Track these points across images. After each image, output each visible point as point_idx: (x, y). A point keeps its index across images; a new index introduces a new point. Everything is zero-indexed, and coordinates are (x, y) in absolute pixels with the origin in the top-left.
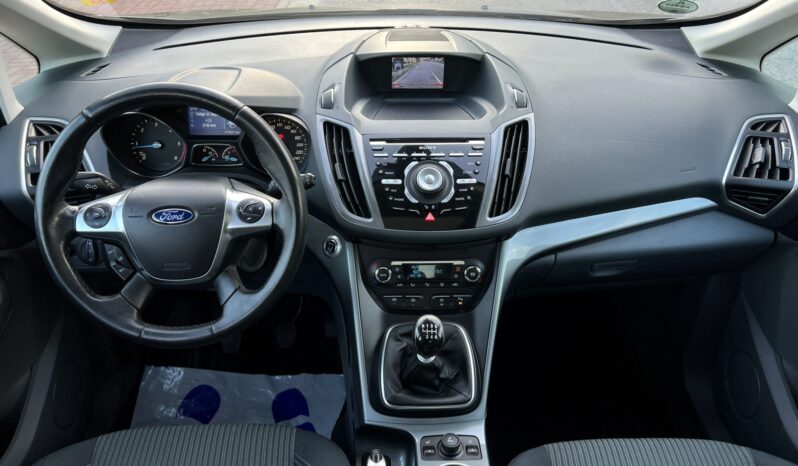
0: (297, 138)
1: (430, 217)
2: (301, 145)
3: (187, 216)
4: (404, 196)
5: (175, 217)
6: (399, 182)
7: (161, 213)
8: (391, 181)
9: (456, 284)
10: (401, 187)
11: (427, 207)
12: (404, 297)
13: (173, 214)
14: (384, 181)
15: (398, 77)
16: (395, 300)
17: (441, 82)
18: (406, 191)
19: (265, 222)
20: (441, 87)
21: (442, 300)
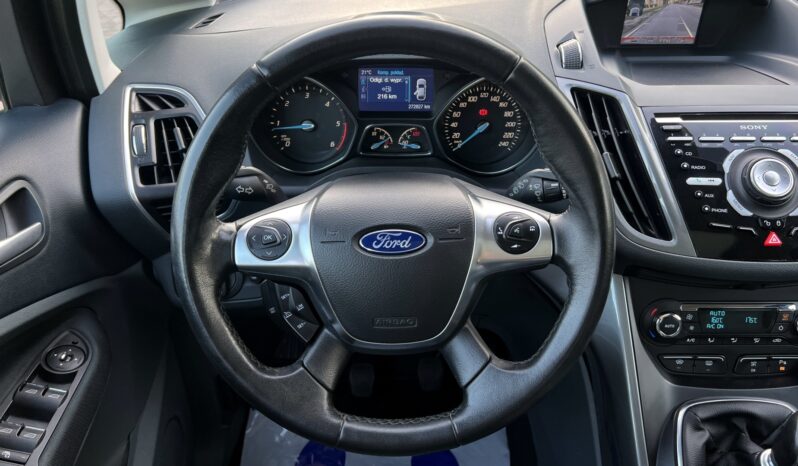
0: (508, 114)
1: (774, 239)
2: (511, 124)
3: (416, 240)
4: (727, 205)
5: (396, 242)
6: (717, 181)
7: (373, 238)
8: (704, 181)
9: (778, 340)
10: (720, 191)
11: (768, 224)
12: (695, 359)
13: (393, 238)
14: (691, 181)
15: (633, 27)
16: (679, 362)
17: (692, 35)
18: (731, 197)
19: (542, 250)
20: (691, 42)
21: (753, 364)
